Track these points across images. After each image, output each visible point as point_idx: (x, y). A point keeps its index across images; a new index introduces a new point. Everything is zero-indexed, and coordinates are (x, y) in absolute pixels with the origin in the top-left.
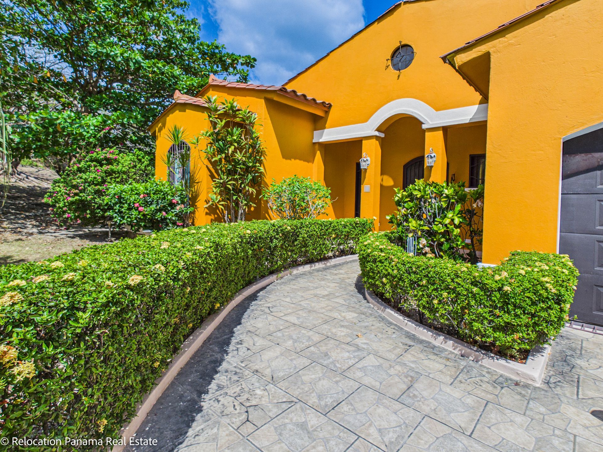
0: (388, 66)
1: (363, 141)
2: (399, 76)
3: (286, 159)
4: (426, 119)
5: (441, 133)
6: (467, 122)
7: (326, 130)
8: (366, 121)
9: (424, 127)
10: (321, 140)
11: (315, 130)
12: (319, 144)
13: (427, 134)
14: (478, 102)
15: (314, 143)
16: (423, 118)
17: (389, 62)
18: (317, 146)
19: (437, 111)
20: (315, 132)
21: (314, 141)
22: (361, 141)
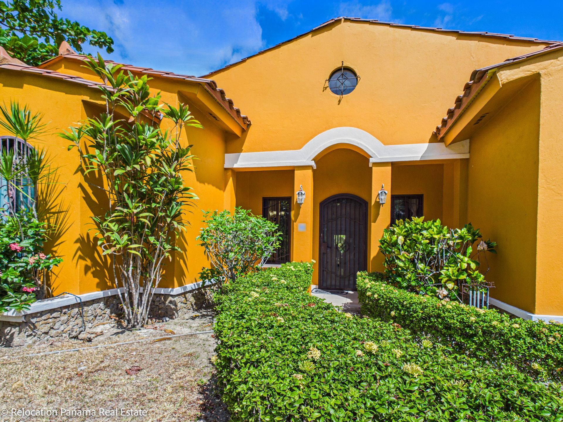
0: (326, 88)
1: (296, 172)
2: (340, 101)
3: (200, 182)
4: (374, 152)
5: (389, 168)
6: (419, 159)
7: (242, 154)
8: (300, 148)
9: (372, 160)
10: (235, 166)
11: (227, 152)
12: (232, 170)
13: (375, 169)
14: (428, 141)
15: (226, 169)
16: (370, 150)
17: (327, 84)
18: (230, 173)
19: (385, 145)
20: (226, 155)
21: (226, 166)
22: (294, 171)
